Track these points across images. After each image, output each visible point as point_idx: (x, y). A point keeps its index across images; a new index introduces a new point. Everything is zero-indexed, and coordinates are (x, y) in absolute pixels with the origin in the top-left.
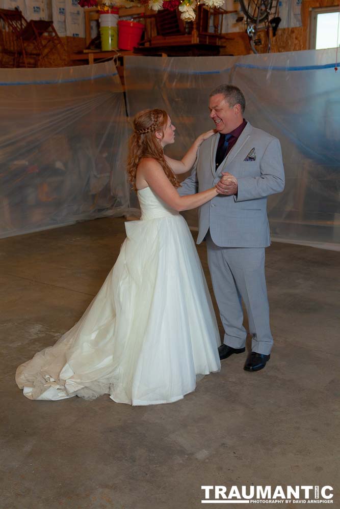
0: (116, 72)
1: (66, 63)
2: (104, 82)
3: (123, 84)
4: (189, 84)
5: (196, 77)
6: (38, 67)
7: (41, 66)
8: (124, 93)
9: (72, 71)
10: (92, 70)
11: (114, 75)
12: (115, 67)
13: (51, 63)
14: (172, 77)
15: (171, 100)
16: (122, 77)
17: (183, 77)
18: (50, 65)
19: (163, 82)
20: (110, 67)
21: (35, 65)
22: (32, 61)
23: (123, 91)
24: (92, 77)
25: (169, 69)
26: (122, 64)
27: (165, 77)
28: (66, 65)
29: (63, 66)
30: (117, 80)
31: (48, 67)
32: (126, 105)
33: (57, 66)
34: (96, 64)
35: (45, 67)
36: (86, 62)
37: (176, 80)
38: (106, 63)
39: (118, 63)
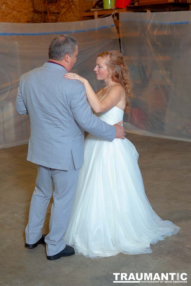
0: (113, 24)
1: (79, 18)
2: (104, 31)
3: (118, 32)
4: (166, 31)
5: (171, 26)
6: (58, 22)
7: (61, 21)
8: (120, 39)
9: (82, 24)
10: (97, 23)
11: (112, 26)
12: (112, 20)
13: (67, 19)
14: (154, 27)
15: (153, 44)
16: (118, 28)
17: (162, 27)
18: (67, 20)
19: (148, 30)
20: (109, 21)
21: (56, 21)
22: (54, 18)
23: (118, 38)
24: (96, 28)
25: (151, 21)
26: (118, 19)
27: (149, 28)
28: (78, 20)
29: (75, 21)
30: (114, 29)
31: (65, 22)
32: (120, 48)
33: (72, 21)
34: (99, 19)
35: (63, 22)
36: (92, 17)
37: (156, 29)
38: (106, 18)
39: (115, 18)
